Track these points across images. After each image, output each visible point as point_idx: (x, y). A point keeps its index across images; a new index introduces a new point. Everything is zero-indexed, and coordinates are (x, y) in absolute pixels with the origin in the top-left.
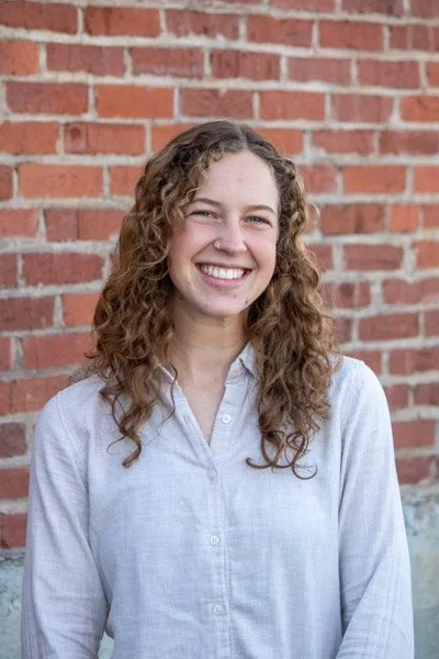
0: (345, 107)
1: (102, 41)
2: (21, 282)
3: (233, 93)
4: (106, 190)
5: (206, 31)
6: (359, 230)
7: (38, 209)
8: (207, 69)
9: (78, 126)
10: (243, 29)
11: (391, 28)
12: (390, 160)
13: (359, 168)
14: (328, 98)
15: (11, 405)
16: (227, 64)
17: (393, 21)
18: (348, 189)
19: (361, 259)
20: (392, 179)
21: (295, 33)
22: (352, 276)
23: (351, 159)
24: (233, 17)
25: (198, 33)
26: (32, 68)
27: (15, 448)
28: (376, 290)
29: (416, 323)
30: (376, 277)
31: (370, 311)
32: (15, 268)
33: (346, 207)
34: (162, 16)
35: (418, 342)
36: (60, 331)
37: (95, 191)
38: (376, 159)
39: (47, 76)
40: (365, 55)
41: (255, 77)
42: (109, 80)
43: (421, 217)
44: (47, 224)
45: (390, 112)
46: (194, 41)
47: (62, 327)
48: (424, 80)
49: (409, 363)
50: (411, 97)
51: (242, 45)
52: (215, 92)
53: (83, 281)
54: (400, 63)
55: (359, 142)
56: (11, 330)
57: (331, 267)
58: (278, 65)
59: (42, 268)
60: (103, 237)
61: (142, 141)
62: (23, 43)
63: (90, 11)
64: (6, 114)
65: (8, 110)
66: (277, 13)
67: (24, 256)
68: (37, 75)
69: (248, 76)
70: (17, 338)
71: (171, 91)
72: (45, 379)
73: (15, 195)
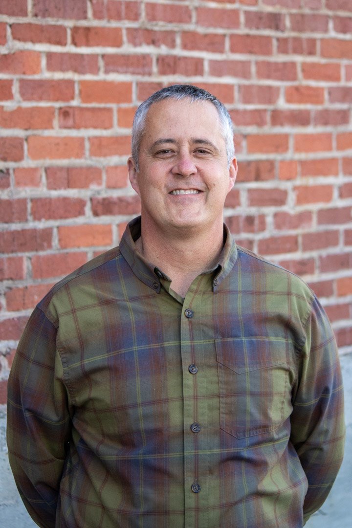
0: (248, 94)
1: (84, 50)
2: (30, 218)
4: (87, 153)
5: (154, 42)
6: (258, 178)
7: (41, 167)
8: (155, 69)
9: (67, 109)
10: (178, 41)
11: (278, 39)
12: (278, 130)
13: (257, 136)
14: (236, 89)
15: (24, 304)
16: (168, 65)
17: (279, 34)
18: (251, 150)
19: (259, 198)
20: (279, 143)
21: (214, 43)
22: (253, 211)
23: (251, 130)
24: (172, 33)
25: (148, 44)
26: (36, 69)
28: (269, 220)
29: (296, 242)
30: (269, 211)
31: (266, 234)
32: (26, 208)
33: (249, 163)
34: (124, 32)
35: (298, 256)
36: (57, 252)
37: (80, 155)
38: (268, 129)
39: (46, 75)
40: (261, 58)
41: (187, 74)
42: (89, 77)
43: (299, 169)
44: (47, 178)
45: (278, 96)
46: (146, 49)
47: (58, 249)
48: (300, 75)
50: (292, 87)
51: (178, 52)
52: (159, 84)
53: (72, 217)
54: (285, 64)
55: (257, 118)
56: (24, 251)
57: (239, 204)
58: (202, 65)
59: (44, 208)
60: (85, 186)
61: (111, 119)
62: (30, 52)
63: (75, 30)
64: (19, 102)
65: (21, 99)
66: (201, 30)
67: (32, 200)
68: (39, 74)
69: (182, 73)
70: (27, 257)
71: (130, 84)
72: (47, 286)
73: (25, 158)
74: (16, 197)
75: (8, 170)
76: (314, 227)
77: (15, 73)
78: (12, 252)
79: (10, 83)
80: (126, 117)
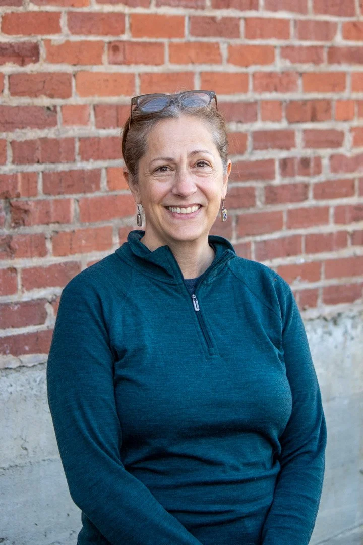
0: (304, 30)
2: (78, 158)
3: (225, 20)
4: (137, 90)
6: (314, 119)
7: (90, 105)
8: (208, 2)
9: (117, 44)
12: (335, 68)
13: (313, 74)
14: (292, 24)
15: (71, 248)
18: (307, 89)
19: (315, 140)
20: (336, 82)
22: (309, 153)
23: (308, 67)
26: (85, 1)
29: (353, 186)
30: (325, 153)
31: (321, 178)
32: (74, 148)
33: (305, 102)
35: (354, 200)
36: (105, 194)
38: (325, 67)
39: (96, 7)
41: (241, 8)
42: (139, 10)
43: (356, 109)
44: (96, 116)
45: (335, 32)
47: (107, 191)
48: (358, 10)
49: (348, 215)
50: (349, 23)
52: (213, 19)
55: (313, 55)
56: (71, 193)
57: (294, 146)
59: (92, 148)
61: (162, 55)
64: (67, 35)
65: (69, 33)
67: (80, 139)
68: (89, 7)
69: (236, 7)
70: (75, 199)
71: (183, 18)
72: (96, 230)
73: (73, 95)
74: (63, 136)
75: (55, 107)
77: (63, 5)
78: (59, 194)
79: (58, 15)
80: (179, 53)
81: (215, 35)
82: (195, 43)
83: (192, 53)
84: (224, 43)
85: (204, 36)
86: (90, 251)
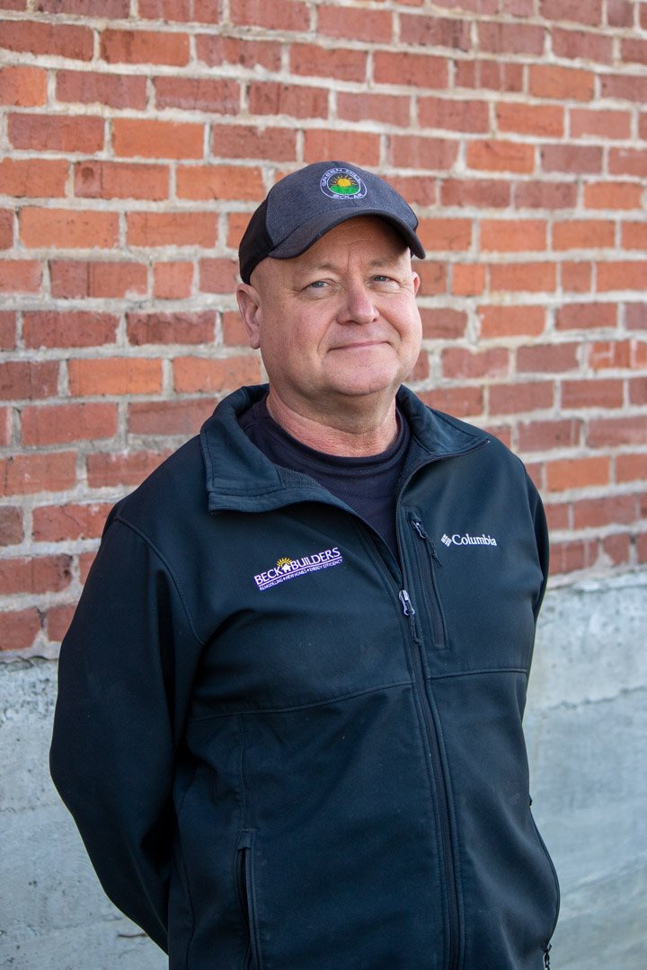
0: (402, 151)
1: (121, 69)
2: (20, 344)
3: (271, 131)
4: (123, 239)
5: (243, 61)
7: (42, 261)
8: (244, 104)
9: (90, 166)
10: (285, 59)
11: (456, 63)
12: (453, 212)
14: (383, 140)
15: (6, 486)
16: (267, 98)
17: (459, 55)
20: (455, 235)
21: (347, 66)
24: (275, 45)
25: (233, 62)
26: (40, 99)
27: (10, 536)
28: (435, 360)
29: (480, 399)
30: (435, 346)
32: (14, 327)
34: (192, 41)
35: (483, 421)
36: (66, 401)
37: (109, 242)
38: (437, 211)
39: (57, 108)
40: (427, 93)
41: (299, 114)
42: (128, 113)
43: (488, 278)
44: (52, 279)
45: (455, 157)
46: (228, 71)
48: (493, 123)
50: (477, 142)
51: (285, 77)
52: (251, 130)
53: (92, 345)
54: (467, 103)
55: (418, 191)
56: (8, 399)
58: (326, 100)
59: (45, 328)
60: (118, 293)
61: (166, 184)
62: (29, 69)
63: (108, 34)
64: (8, 150)
65: (11, 146)
66: (325, 43)
67: (24, 314)
68: (44, 106)
69: (290, 114)
70: (14, 408)
71: (201, 127)
72: (47, 457)
73: (15, 243)
76: (511, 375)
77: (2, 102)
80: (192, 182)
81: (253, 156)
82: (220, 167)
83: (216, 183)
84: (270, 168)
85: (237, 156)
86: (39, 491)
